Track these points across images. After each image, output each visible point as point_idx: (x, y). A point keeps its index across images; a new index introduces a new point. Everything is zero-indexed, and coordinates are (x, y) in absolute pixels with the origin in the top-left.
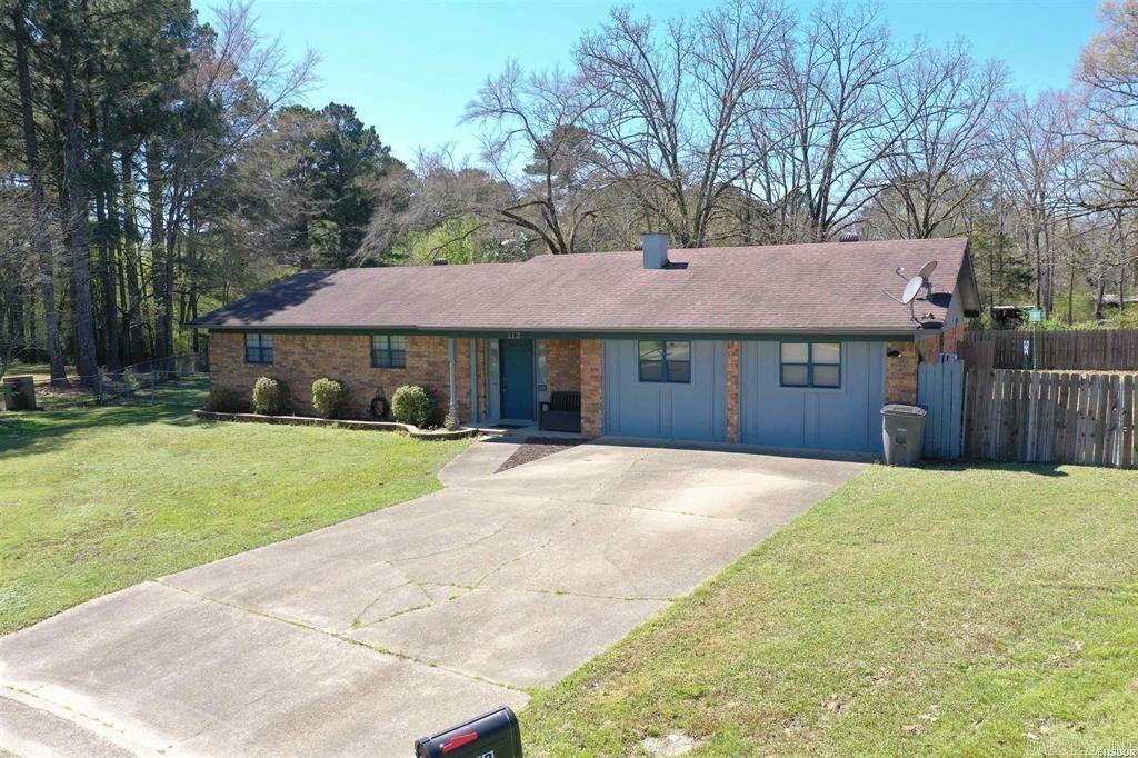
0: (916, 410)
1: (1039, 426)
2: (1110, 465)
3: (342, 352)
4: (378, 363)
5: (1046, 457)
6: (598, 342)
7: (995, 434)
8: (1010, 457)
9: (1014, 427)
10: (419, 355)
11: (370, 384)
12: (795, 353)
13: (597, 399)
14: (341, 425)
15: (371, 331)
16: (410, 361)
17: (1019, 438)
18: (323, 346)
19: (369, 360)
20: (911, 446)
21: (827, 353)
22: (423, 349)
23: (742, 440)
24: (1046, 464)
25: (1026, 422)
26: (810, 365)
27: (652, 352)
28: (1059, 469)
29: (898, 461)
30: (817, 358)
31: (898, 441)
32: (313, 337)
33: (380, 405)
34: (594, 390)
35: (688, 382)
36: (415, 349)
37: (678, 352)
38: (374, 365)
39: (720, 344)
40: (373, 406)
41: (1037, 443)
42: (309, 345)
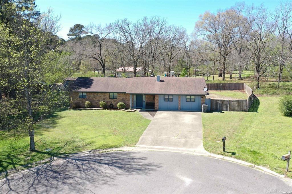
0: (207, 105)
1: (220, 106)
2: (228, 111)
3: (103, 96)
4: (111, 98)
5: (220, 110)
6: (158, 95)
7: (214, 107)
8: (216, 110)
9: (217, 106)
10: (120, 97)
11: (109, 102)
12: (188, 97)
13: (157, 104)
14: (108, 110)
15: (109, 93)
16: (118, 98)
17: (217, 108)
18: (98, 95)
19: (109, 98)
20: (206, 110)
21: (193, 97)
22: (121, 96)
23: (180, 110)
24: (221, 111)
25: (218, 106)
26: (190, 99)
27: (167, 97)
28: (223, 112)
29: (204, 112)
30: (191, 98)
31: (204, 109)
32: (96, 93)
33: (112, 106)
34: (157, 103)
35: (172, 101)
36: (119, 96)
37: (171, 97)
38: (110, 98)
39: (177, 96)
40: (110, 106)
41: (219, 108)
42: (95, 95)
